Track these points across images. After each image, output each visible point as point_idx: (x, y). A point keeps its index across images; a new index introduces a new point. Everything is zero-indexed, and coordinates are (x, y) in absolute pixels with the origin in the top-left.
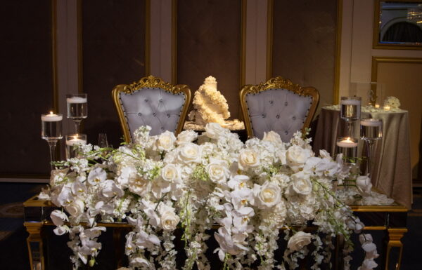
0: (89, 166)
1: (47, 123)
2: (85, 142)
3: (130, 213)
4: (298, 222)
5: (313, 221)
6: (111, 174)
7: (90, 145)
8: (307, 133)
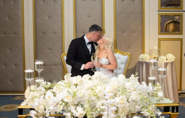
0: (46, 91)
1: (28, 73)
2: (43, 80)
3: (64, 110)
4: (134, 112)
5: (141, 111)
6: (55, 94)
7: (45, 82)
8: (137, 75)
